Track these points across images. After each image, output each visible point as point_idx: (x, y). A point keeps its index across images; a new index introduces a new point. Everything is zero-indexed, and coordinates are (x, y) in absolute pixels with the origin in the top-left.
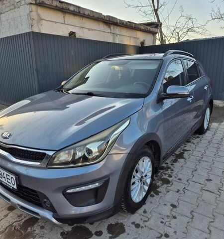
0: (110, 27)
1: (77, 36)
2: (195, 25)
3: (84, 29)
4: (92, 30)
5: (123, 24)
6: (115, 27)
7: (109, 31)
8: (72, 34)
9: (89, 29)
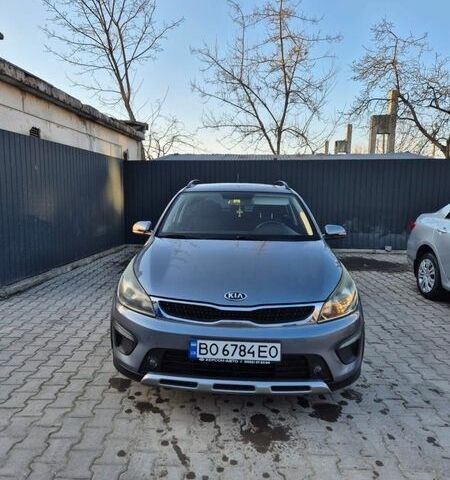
0: (85, 124)
1: (42, 136)
2: (181, 133)
3: (52, 125)
4: (63, 127)
5: (105, 122)
6: (92, 125)
7: (84, 130)
8: (35, 131)
9: (59, 126)
